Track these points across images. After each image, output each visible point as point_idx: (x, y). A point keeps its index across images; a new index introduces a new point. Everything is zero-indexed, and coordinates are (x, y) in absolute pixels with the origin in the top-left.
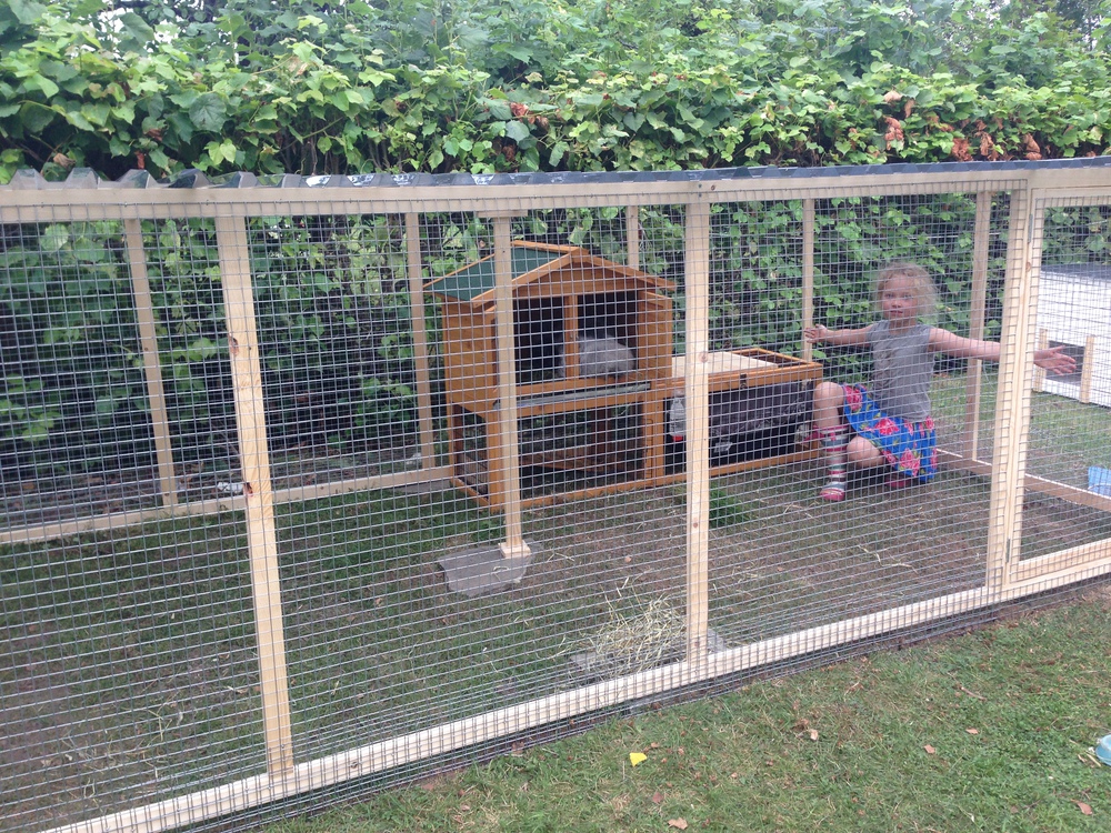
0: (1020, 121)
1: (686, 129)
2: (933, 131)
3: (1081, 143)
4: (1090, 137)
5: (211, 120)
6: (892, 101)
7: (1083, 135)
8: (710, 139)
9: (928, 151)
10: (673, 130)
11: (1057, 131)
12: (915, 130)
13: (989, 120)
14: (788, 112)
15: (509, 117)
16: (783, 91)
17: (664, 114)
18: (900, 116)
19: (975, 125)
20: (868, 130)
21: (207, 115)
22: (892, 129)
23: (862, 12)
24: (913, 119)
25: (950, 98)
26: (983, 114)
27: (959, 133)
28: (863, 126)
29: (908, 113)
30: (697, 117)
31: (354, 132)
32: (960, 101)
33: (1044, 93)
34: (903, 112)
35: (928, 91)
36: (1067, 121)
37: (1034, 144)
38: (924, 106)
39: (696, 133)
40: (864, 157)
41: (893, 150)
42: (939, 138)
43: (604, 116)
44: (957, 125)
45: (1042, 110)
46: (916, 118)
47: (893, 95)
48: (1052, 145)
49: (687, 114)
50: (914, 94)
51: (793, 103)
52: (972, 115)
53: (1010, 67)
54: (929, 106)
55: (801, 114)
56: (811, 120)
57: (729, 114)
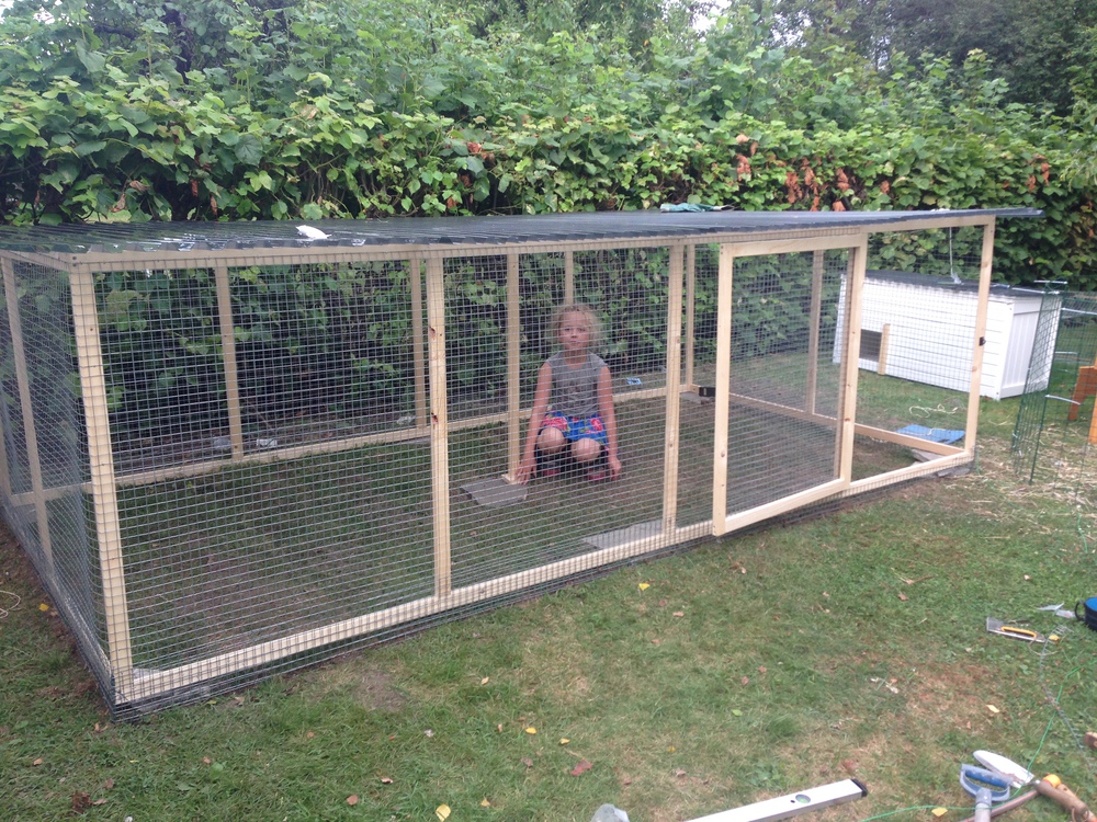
0: (833, 158)
1: (596, 163)
2: (771, 166)
3: (878, 175)
4: (885, 170)
5: (250, 155)
6: (742, 143)
7: (880, 169)
8: (612, 172)
9: (768, 182)
10: (587, 164)
11: (861, 165)
12: (759, 166)
13: (811, 157)
14: (668, 151)
15: (467, 153)
16: (664, 134)
17: (579, 151)
18: (747, 154)
19: (801, 161)
20: (725, 165)
21: (247, 152)
22: (742, 164)
23: (716, 69)
24: (757, 157)
25: (783, 141)
26: (807, 153)
27: (790, 168)
28: (721, 162)
29: (753, 151)
30: (603, 153)
31: (354, 165)
32: (791, 143)
33: (852, 135)
34: (749, 150)
35: (768, 135)
36: (868, 158)
37: (844, 176)
38: (765, 146)
39: (602, 166)
40: (723, 186)
41: (743, 181)
42: (776, 172)
43: (536, 153)
44: (789, 162)
45: (850, 149)
46: (759, 156)
47: (742, 138)
48: (857, 177)
49: (596, 153)
50: (758, 138)
51: (671, 144)
52: (799, 154)
53: (825, 112)
54: (769, 147)
55: (678, 152)
56: (685, 157)
57: (625, 152)
